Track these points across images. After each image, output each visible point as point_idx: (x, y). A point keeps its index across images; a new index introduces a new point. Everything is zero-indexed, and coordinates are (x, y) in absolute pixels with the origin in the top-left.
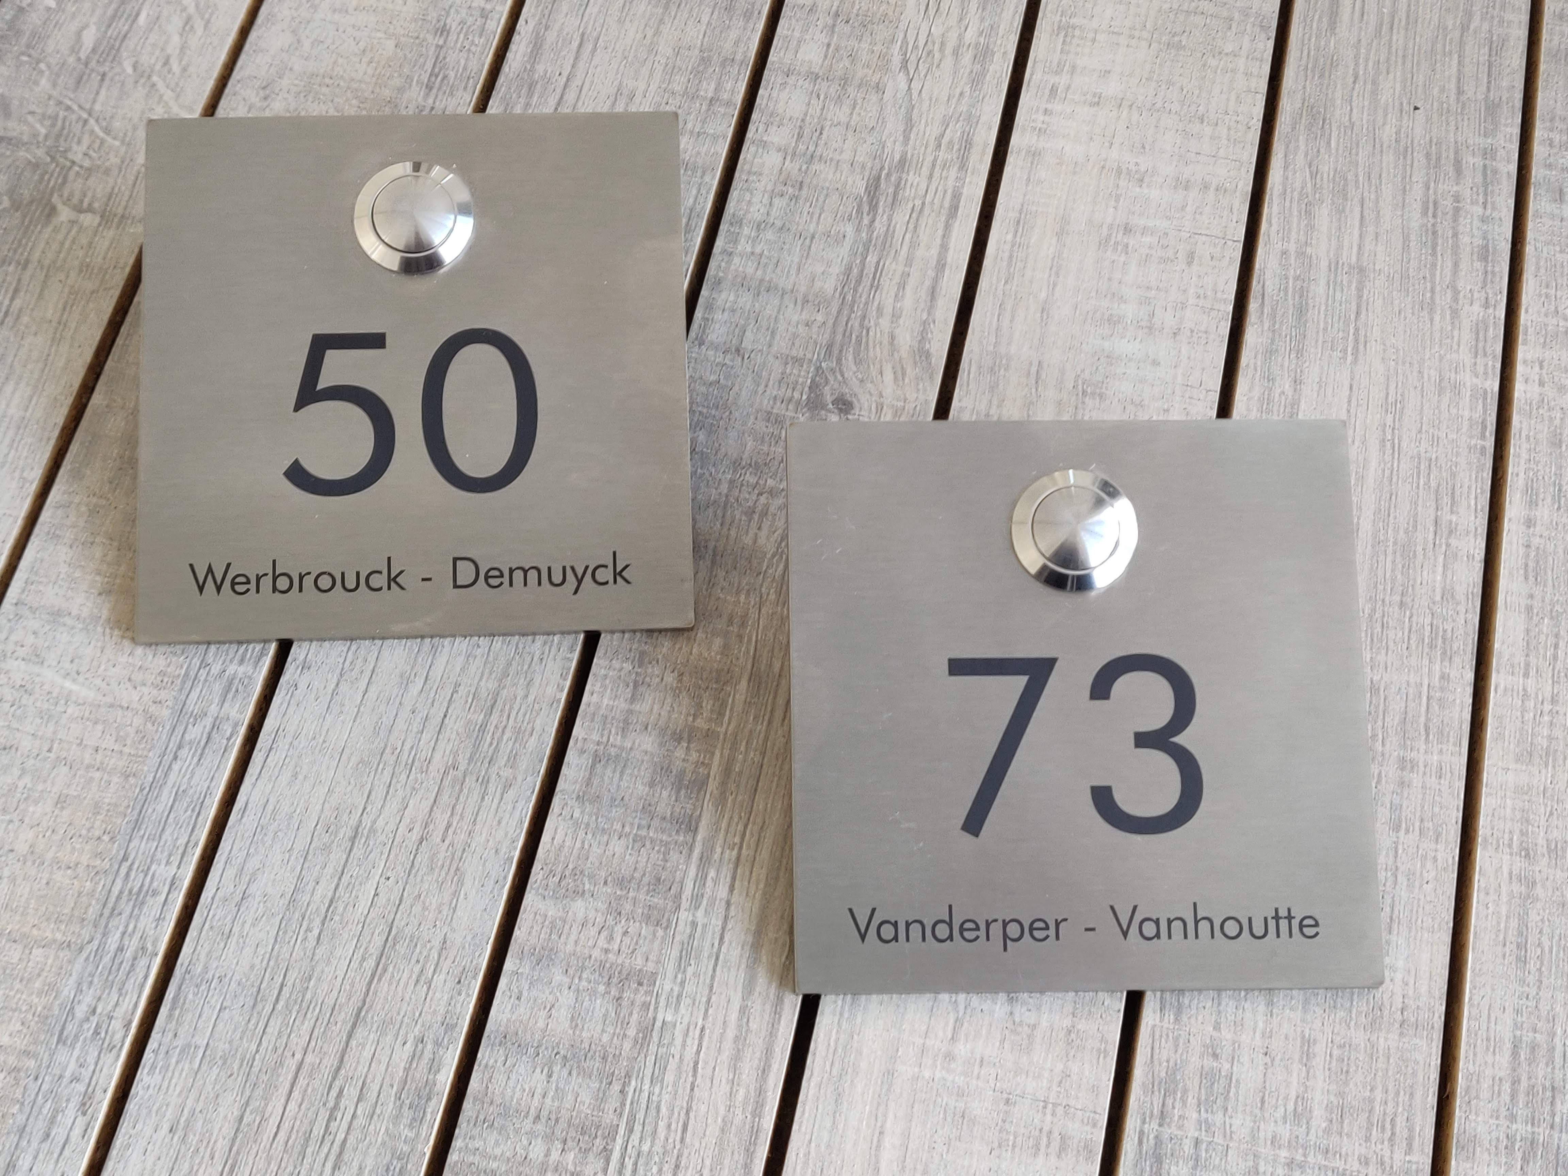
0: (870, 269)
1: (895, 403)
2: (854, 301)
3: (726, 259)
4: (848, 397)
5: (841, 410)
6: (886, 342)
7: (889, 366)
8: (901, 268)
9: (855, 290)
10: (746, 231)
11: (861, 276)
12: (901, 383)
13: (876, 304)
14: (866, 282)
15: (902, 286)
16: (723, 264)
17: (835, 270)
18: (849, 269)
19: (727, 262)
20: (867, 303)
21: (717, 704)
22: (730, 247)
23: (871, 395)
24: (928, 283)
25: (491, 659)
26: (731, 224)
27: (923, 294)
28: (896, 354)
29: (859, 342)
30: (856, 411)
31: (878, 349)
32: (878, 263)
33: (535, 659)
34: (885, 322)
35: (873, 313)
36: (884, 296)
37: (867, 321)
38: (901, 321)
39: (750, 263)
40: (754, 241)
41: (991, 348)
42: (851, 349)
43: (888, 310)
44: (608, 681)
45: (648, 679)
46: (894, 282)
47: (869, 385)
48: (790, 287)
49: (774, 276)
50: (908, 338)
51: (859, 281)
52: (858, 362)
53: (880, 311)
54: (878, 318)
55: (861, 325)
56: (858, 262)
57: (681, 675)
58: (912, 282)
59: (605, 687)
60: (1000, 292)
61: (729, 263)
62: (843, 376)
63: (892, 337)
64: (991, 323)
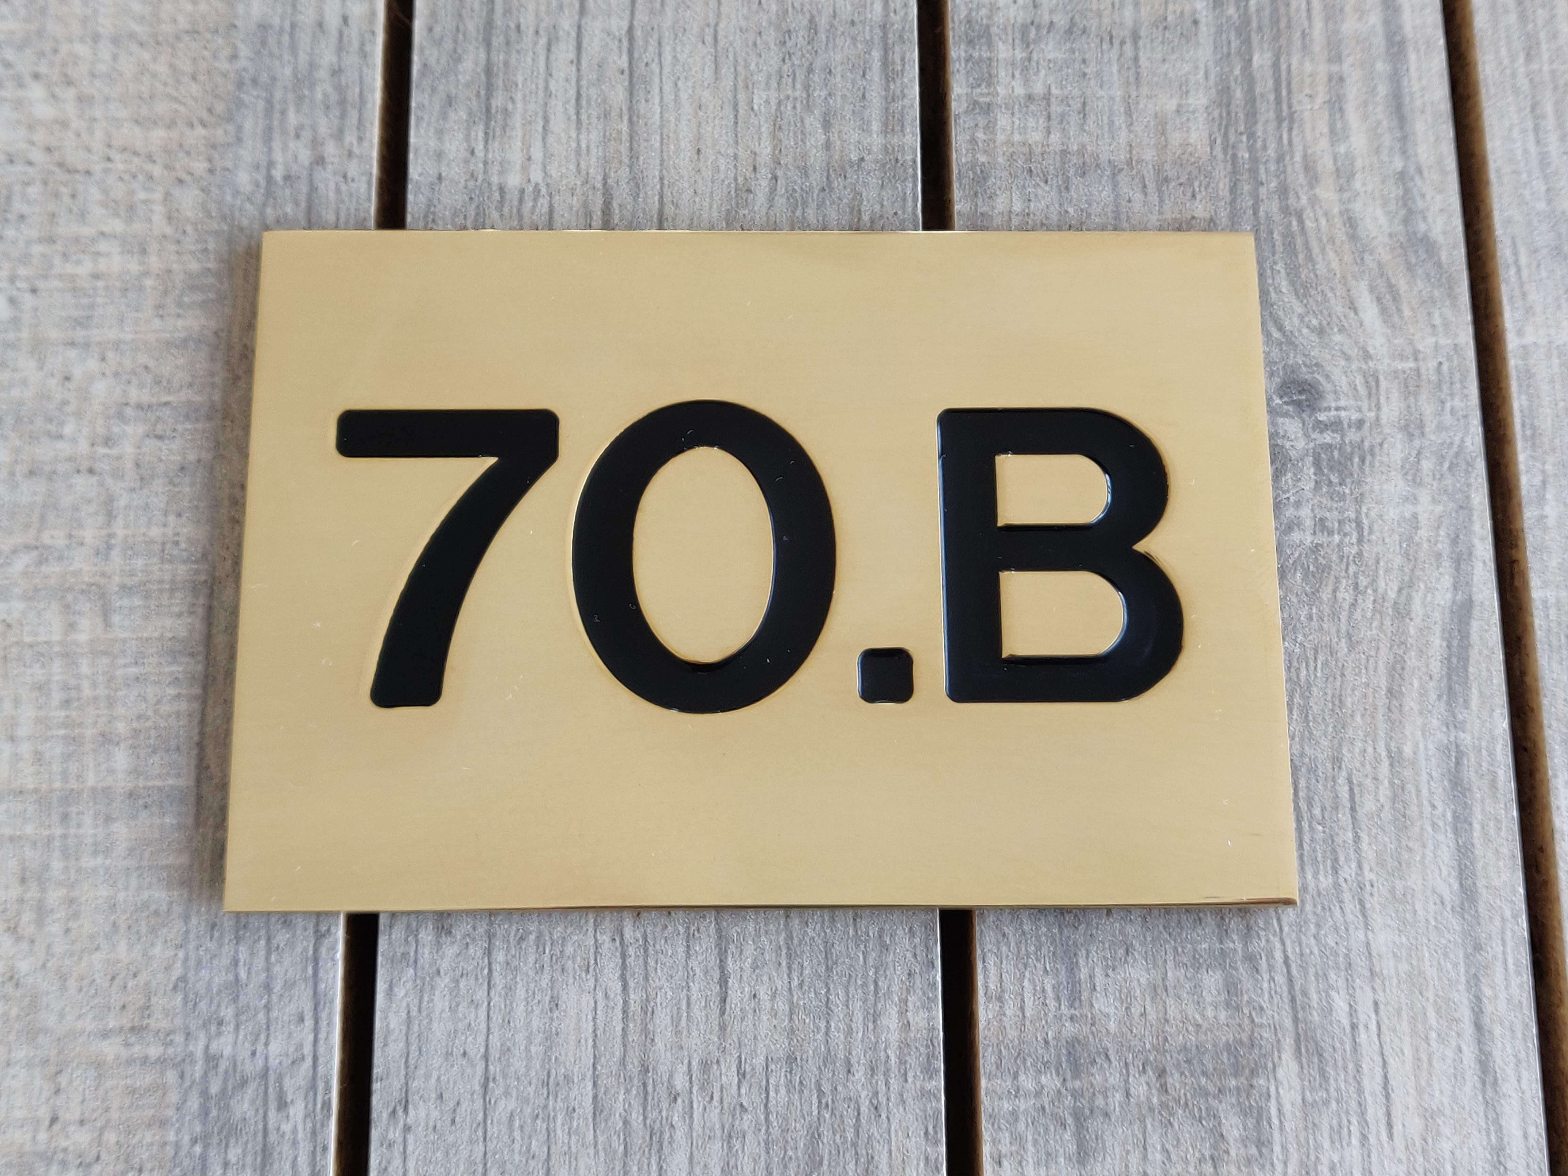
0: (1264, 85)
1: (1400, 365)
2: (1254, 160)
3: (982, 122)
4: (1304, 374)
5: (1298, 404)
6: (1341, 235)
7: (1363, 285)
8: (1323, 69)
9: (1251, 136)
10: (1003, 51)
11: (1251, 100)
12: (1396, 319)
13: (1298, 158)
14: (1266, 113)
15: (1336, 105)
16: (980, 135)
17: (1199, 100)
18: (1224, 90)
19: (986, 128)
20: (1280, 159)
21: (1251, 1122)
22: (981, 93)
23: (1348, 358)
24: (1383, 90)
25: (775, 1132)
26: (970, 42)
27: (1380, 112)
28: (1367, 257)
29: (1290, 248)
30: (1330, 401)
31: (1331, 255)
32: (1276, 65)
33: (864, 1109)
34: (1327, 193)
35: (1297, 178)
36: (1308, 135)
37: (1292, 201)
38: (1357, 184)
39: (1031, 122)
40: (1025, 70)
41: (1542, 206)
42: (1280, 266)
43: (1326, 164)
44: (1021, 1126)
45: (1100, 1101)
46: (1319, 100)
47: (1338, 338)
48: (1123, 156)
49: (1086, 139)
50: (1383, 220)
51: (1252, 115)
52: (1302, 290)
53: (1309, 167)
54: (1312, 187)
55: (1285, 210)
56: (1237, 72)
57: (1162, 1073)
58: (1353, 93)
59: (1018, 1139)
60: (1523, 83)
61: (990, 127)
62: (1280, 328)
63: (1351, 222)
64: (1526, 151)
